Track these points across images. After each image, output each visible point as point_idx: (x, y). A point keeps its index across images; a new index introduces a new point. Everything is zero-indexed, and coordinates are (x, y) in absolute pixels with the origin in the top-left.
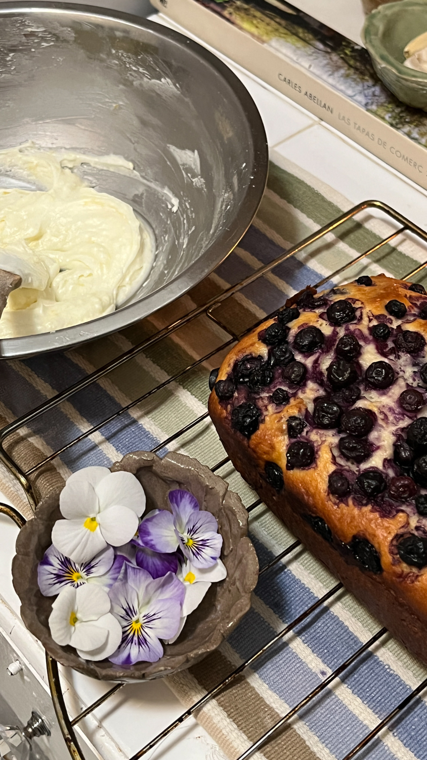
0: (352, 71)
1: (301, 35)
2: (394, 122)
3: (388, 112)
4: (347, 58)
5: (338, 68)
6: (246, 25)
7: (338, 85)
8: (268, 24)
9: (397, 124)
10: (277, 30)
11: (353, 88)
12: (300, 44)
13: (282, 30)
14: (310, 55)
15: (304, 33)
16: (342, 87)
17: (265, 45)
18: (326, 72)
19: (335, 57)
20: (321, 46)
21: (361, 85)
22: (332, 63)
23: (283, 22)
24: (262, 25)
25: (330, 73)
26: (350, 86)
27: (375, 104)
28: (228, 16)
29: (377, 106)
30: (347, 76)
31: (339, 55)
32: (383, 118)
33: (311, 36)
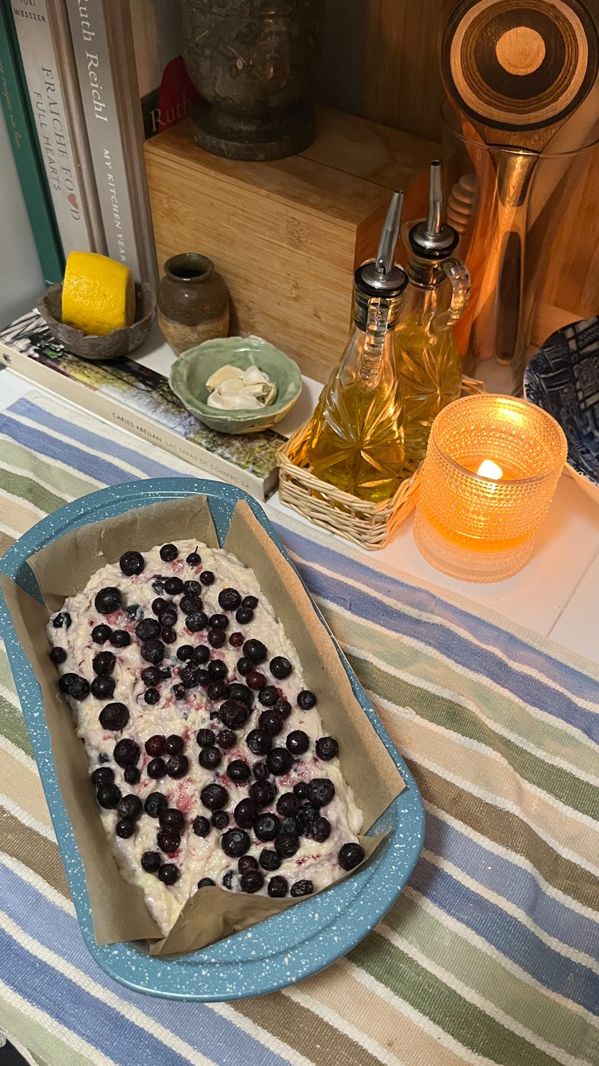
0: (170, 405)
1: (125, 379)
2: (209, 446)
3: (203, 438)
4: (164, 394)
5: (159, 404)
6: (78, 376)
7: (161, 420)
8: (97, 373)
9: (212, 447)
10: (105, 377)
11: (173, 420)
12: (125, 387)
13: (109, 377)
14: (135, 396)
15: (127, 376)
16: (164, 422)
17: (97, 392)
18: (150, 409)
19: (155, 395)
20: (143, 387)
21: (179, 416)
22: (154, 401)
23: (109, 369)
24: (92, 374)
25: (153, 410)
26: (170, 419)
27: (192, 432)
28: (63, 369)
29: (194, 434)
30: (167, 411)
31: (158, 392)
32: (200, 444)
33: (133, 378)
